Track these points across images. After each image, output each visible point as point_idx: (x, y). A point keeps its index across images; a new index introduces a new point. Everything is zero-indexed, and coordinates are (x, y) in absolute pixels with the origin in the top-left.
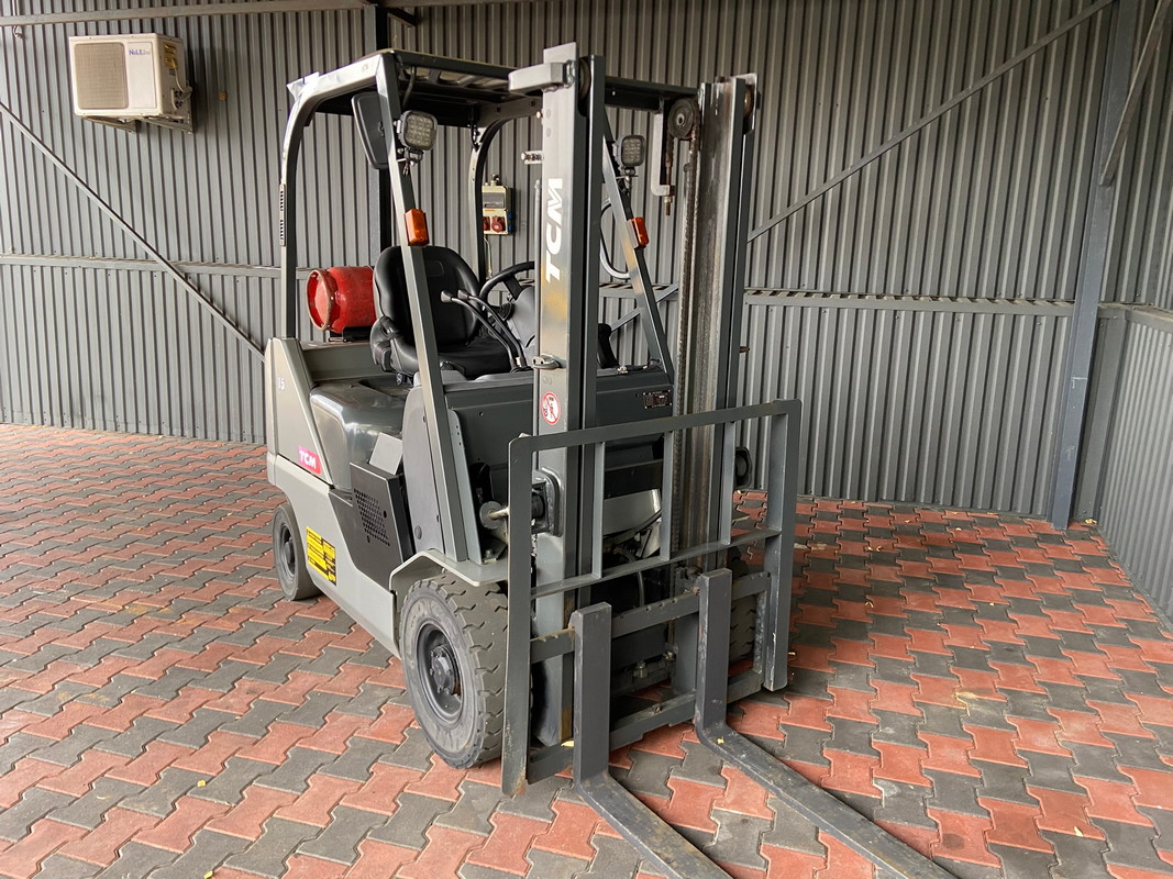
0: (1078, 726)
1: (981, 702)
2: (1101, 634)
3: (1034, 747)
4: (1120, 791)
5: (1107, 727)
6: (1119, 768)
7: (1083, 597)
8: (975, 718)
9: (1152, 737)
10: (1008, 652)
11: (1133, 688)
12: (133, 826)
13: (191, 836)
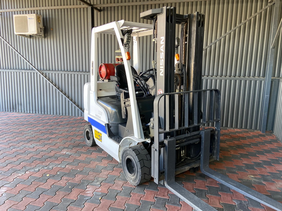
0: (281, 183)
1: (255, 178)
3: (271, 189)
7: (273, 150)
8: (255, 182)
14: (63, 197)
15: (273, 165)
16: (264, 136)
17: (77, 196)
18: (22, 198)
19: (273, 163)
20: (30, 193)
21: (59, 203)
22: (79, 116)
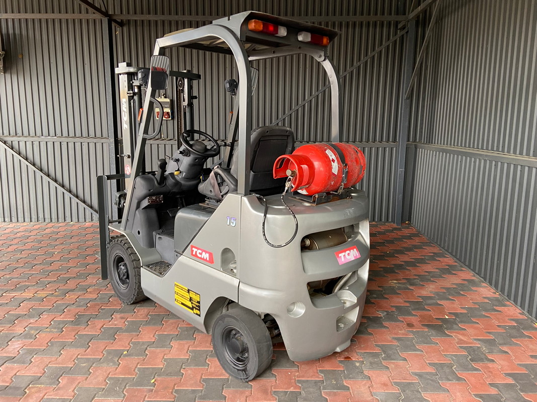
0: (432, 286)
1: (399, 283)
2: (427, 258)
3: (421, 294)
4: (453, 303)
5: (441, 285)
6: (450, 297)
7: (416, 247)
8: (399, 288)
9: (455, 287)
10: (400, 267)
11: (444, 273)
12: (106, 372)
13: (134, 370)
14: (131, 340)
15: (418, 266)
16: (400, 229)
17: (154, 336)
18: (60, 352)
19: (418, 263)
20: (70, 343)
21: (128, 348)
22: (87, 221)
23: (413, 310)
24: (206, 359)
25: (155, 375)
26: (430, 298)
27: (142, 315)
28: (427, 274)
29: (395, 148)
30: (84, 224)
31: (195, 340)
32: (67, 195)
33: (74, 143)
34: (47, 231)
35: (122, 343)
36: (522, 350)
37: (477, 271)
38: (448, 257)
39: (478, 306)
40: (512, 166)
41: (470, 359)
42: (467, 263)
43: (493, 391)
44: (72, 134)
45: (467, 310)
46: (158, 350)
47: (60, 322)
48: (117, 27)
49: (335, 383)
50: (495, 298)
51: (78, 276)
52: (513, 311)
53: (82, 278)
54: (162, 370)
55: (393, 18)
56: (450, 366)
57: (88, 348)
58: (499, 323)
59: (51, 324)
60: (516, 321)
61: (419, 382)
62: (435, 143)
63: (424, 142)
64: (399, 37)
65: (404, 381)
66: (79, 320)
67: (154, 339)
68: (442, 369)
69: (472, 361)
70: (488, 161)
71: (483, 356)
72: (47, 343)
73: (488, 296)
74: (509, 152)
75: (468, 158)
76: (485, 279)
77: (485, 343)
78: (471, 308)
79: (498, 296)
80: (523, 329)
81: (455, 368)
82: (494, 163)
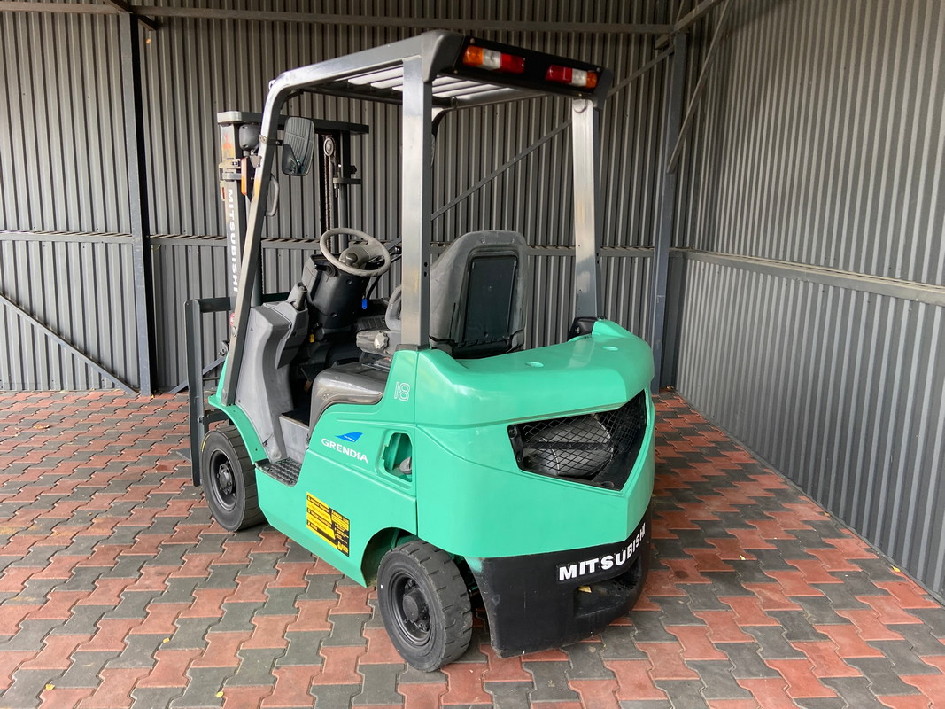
0: (715, 503)
1: (660, 499)
2: (704, 451)
3: (698, 517)
4: (753, 533)
5: (730, 501)
6: (747, 522)
7: (686, 432)
8: (661, 508)
9: (755, 503)
10: (661, 470)
11: (735, 479)
12: (130, 678)
13: (184, 674)
14: (177, 617)
15: (691, 467)
16: (657, 401)
17: (220, 608)
18: (41, 641)
19: (690, 461)
20: (60, 623)
21: (171, 632)
22: (92, 388)
23: (685, 546)
24: (319, 649)
25: (223, 682)
26: (713, 524)
27: (197, 567)
28: (706, 480)
29: (649, 259)
30: (85, 393)
31: (298, 613)
32: (54, 341)
33: (66, 243)
34: (16, 408)
35: (159, 622)
36: (874, 617)
37: (790, 475)
38: (740, 450)
39: (797, 537)
40: (854, 294)
41: (786, 635)
42: (773, 460)
43: (828, 693)
44: (62, 226)
45: (777, 546)
46: (229, 634)
47: (41, 584)
48: (147, 30)
49: (553, 686)
50: (822, 522)
51: (75, 493)
52: (854, 545)
53: (83, 499)
54: (235, 672)
55: (647, 28)
56: (753, 649)
57: (96, 632)
58: (832, 567)
59: (25, 587)
60: (862, 563)
61: (700, 681)
62: (717, 251)
63: (699, 248)
64: (658, 64)
65: (675, 678)
66: (78, 578)
67: (221, 612)
68: (740, 654)
69: (790, 639)
70: (811, 285)
71: (807, 629)
72: (17, 625)
73: (812, 519)
74: (846, 267)
75: (777, 279)
76: (804, 487)
77: (810, 604)
78: (783, 541)
79: (828, 519)
80: (873, 578)
81: (761, 653)
82: (821, 287)
